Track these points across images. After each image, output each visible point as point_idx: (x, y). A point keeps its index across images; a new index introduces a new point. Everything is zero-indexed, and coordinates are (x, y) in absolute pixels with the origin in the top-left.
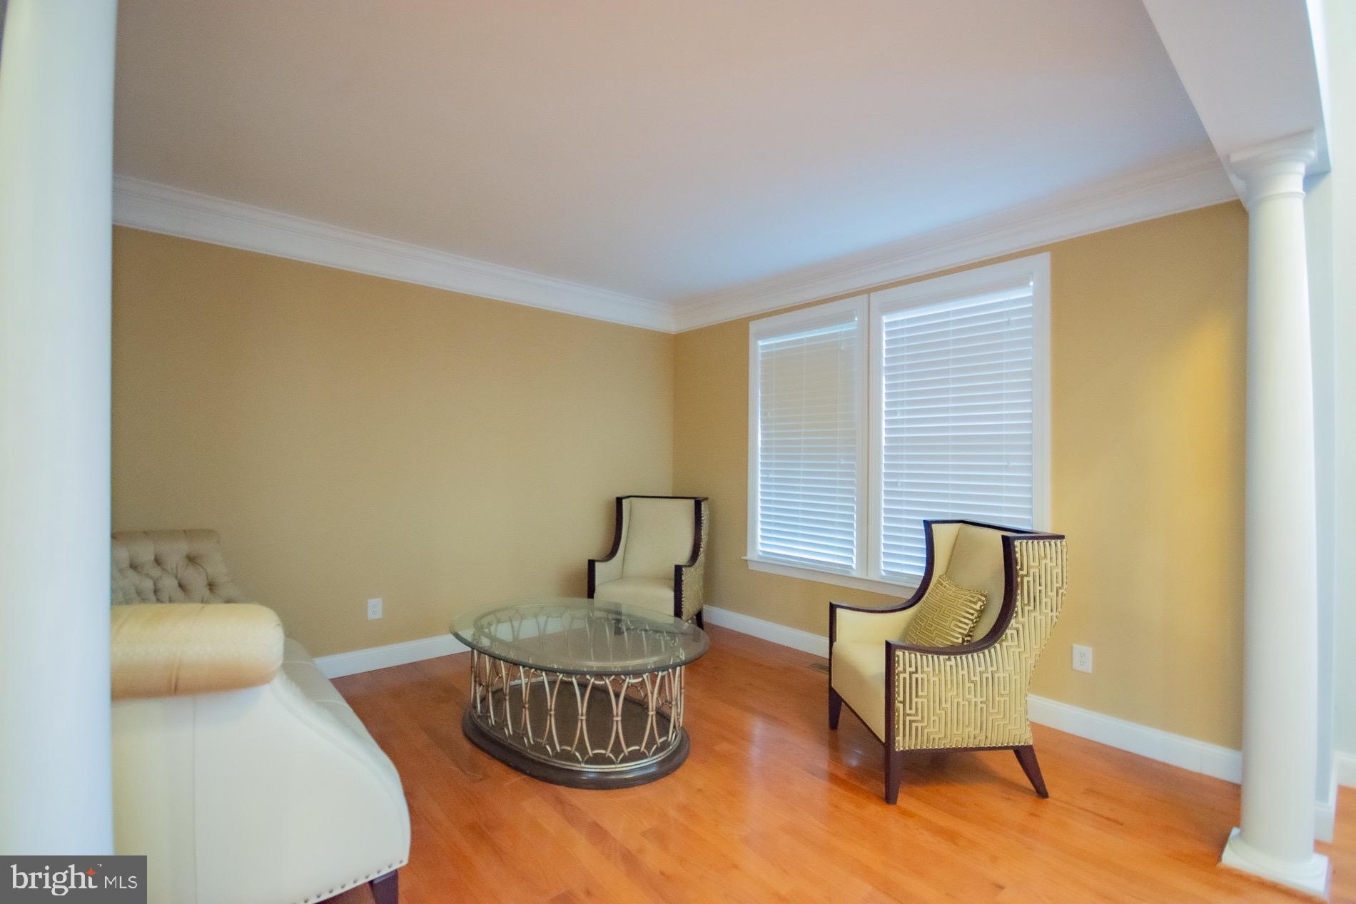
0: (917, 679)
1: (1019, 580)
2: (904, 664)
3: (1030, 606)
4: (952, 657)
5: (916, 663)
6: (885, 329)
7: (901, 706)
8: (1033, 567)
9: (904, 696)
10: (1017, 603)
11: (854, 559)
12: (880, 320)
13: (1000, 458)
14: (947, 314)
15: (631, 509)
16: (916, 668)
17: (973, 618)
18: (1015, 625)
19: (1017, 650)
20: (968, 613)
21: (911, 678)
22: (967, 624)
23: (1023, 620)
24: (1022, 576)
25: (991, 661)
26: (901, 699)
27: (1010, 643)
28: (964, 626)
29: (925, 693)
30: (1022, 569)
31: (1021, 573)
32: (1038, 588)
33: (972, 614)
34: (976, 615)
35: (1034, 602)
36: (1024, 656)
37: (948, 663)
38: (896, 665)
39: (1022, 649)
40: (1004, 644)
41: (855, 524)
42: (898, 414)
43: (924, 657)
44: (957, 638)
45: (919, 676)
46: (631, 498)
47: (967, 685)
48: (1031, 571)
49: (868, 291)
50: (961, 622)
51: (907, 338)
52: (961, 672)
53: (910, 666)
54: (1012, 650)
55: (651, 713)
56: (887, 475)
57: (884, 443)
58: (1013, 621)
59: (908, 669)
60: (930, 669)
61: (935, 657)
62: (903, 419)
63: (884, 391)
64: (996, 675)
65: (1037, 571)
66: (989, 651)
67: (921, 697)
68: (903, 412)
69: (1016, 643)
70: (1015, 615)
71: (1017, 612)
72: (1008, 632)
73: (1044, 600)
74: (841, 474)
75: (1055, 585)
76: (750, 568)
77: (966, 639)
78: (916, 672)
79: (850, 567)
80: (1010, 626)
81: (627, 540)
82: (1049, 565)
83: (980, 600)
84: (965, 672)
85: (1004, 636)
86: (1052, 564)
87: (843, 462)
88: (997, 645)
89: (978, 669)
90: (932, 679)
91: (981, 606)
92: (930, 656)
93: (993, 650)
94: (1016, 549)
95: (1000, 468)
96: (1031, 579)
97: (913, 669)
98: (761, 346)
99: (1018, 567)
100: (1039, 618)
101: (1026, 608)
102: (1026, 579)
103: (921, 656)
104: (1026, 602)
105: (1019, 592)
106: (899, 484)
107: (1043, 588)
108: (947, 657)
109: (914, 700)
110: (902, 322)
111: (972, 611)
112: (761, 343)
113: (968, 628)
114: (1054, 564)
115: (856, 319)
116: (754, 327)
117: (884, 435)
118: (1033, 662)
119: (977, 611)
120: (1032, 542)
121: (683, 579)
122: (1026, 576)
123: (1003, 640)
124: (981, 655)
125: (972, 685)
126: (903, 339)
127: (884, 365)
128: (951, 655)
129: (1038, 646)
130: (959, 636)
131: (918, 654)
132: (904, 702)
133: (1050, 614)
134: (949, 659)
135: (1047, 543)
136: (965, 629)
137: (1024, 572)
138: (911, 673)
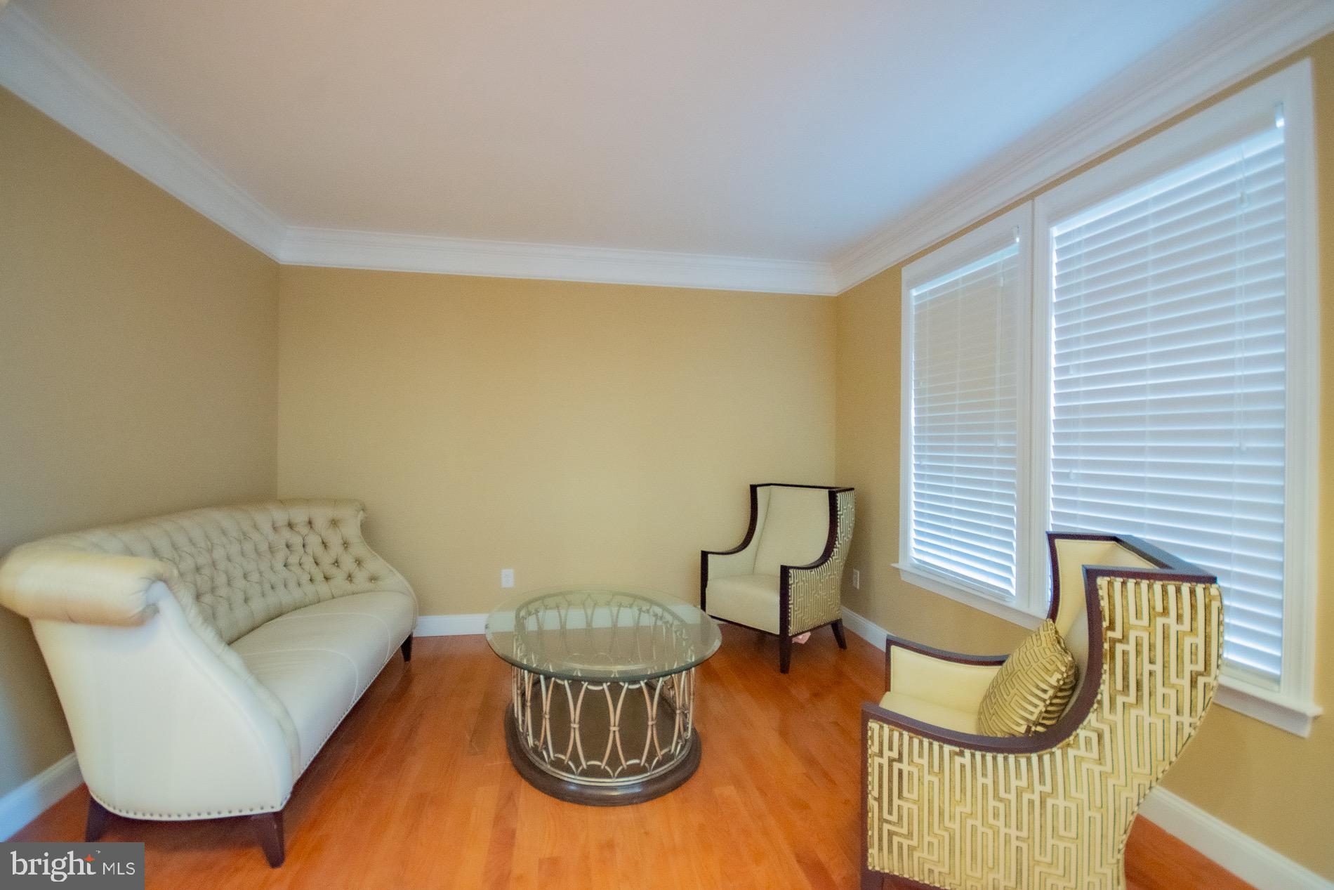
0: (900, 772)
1: (1106, 646)
2: (881, 744)
3: (1128, 695)
4: (967, 752)
5: (901, 745)
6: (1055, 247)
7: (876, 804)
8: (1135, 627)
9: (880, 792)
10: (1102, 687)
11: (1013, 580)
12: (1048, 233)
13: (1228, 434)
14: (1145, 205)
15: (769, 500)
16: (900, 754)
17: (1046, 696)
18: (1094, 724)
19: (1097, 769)
20: (1038, 687)
21: (890, 766)
22: (1036, 706)
23: (1111, 717)
24: (1113, 641)
25: (1042, 774)
26: (875, 793)
27: (1082, 752)
28: (1031, 708)
29: (915, 796)
30: (1112, 627)
31: (1110, 634)
32: (1147, 667)
33: (1045, 691)
34: (1051, 692)
35: (1138, 690)
36: (1111, 782)
37: (958, 760)
38: (870, 742)
39: (1108, 768)
40: (1071, 752)
41: (1015, 532)
42: (1071, 372)
43: (916, 741)
44: (1018, 724)
45: (905, 766)
46: (771, 486)
47: (992, 803)
48: (1132, 636)
49: (1032, 196)
50: (1025, 699)
51: (1086, 254)
52: (980, 780)
53: (891, 749)
54: (1085, 766)
55: (612, 729)
56: (1058, 463)
57: (1053, 416)
58: (1092, 717)
59: (886, 753)
60: (925, 761)
61: (936, 745)
62: (1078, 379)
63: (1054, 338)
64: (1050, 802)
65: (1145, 636)
66: (1040, 759)
67: (907, 800)
68: (1078, 367)
69: (1095, 754)
70: (1095, 706)
71: (1100, 703)
72: (1082, 732)
73: (1160, 690)
74: (1001, 461)
75: (1188, 668)
76: (902, 579)
77: (1033, 729)
78: (900, 760)
79: (1007, 592)
80: (1085, 722)
81: (762, 534)
82: (1174, 627)
83: (1058, 670)
84: (989, 781)
85: (1072, 738)
86: (1180, 628)
87: (1002, 444)
88: (1057, 751)
89: (1014, 783)
90: (927, 778)
91: (1058, 681)
92: (926, 741)
93: (1046, 758)
94: (1100, 592)
95: (1228, 452)
96: (1131, 648)
97: (895, 754)
98: (914, 295)
99: (1105, 624)
100: (1147, 720)
101: (1120, 700)
102: (1119, 648)
103: (911, 738)
104: (1119, 686)
105: (1106, 667)
106: (1072, 477)
107: (1158, 668)
108: (957, 749)
109: (896, 802)
110: (1079, 230)
111: (1045, 687)
112: (914, 293)
113: (1037, 711)
114: (1186, 626)
115: (1018, 240)
116: (907, 273)
117: (1053, 403)
118: (1135, 795)
119: (1053, 687)
120: (1136, 583)
121: (790, 582)
122: (1120, 641)
123: (1068, 745)
124: (1023, 761)
125: (1001, 806)
126: (1080, 256)
127: (1055, 300)
128: (976, 749)
129: (1147, 771)
130: (1022, 722)
131: (906, 735)
132: (879, 799)
133: (1174, 718)
134: (961, 754)
135: (1171, 589)
136: (1032, 713)
137: (1117, 634)
138: (891, 761)
